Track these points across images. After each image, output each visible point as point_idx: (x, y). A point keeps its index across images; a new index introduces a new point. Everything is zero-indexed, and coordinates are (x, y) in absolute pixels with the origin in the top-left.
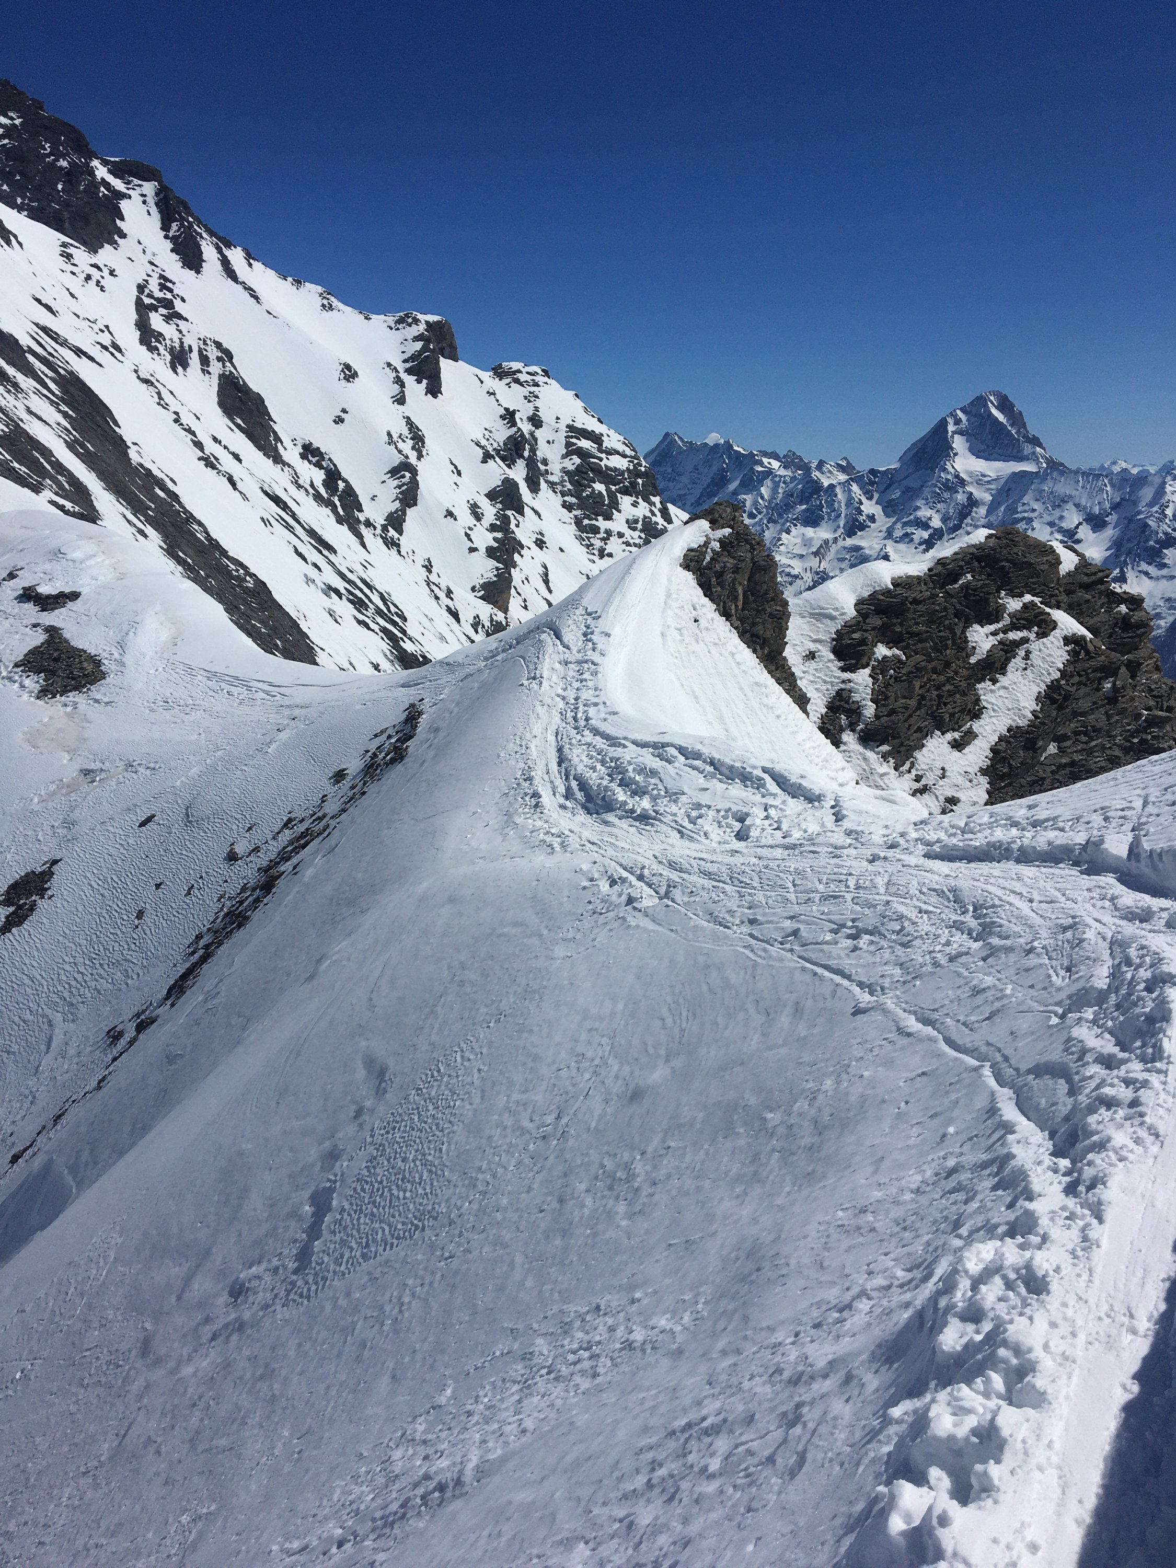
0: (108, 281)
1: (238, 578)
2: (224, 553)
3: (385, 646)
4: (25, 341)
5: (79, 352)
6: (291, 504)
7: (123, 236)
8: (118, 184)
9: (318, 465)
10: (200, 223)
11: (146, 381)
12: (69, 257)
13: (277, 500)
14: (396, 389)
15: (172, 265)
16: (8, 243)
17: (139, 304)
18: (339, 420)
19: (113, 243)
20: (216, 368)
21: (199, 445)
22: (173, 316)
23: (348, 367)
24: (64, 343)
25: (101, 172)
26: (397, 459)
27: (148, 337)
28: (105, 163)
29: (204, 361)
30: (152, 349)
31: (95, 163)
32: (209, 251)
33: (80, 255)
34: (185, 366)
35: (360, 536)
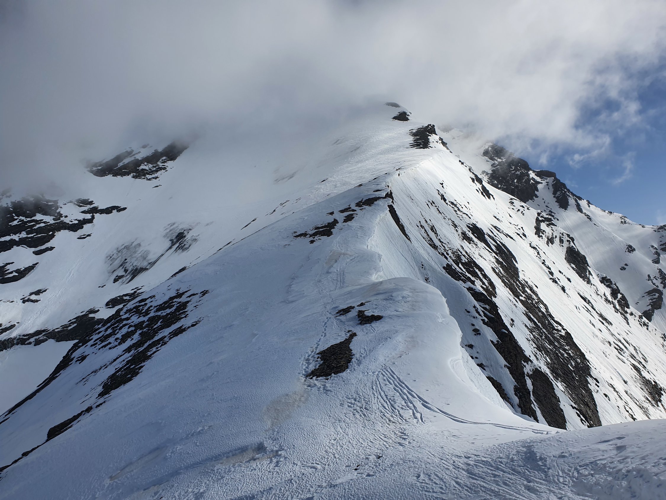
0: (526, 212)
1: (558, 330)
2: (553, 319)
4: (486, 231)
5: (507, 235)
6: (592, 301)
7: (537, 197)
8: (538, 179)
9: (608, 286)
10: (570, 192)
11: (534, 248)
12: (512, 203)
13: (584, 299)
14: (655, 257)
15: (555, 207)
16: (489, 198)
17: (537, 219)
18: (623, 269)
19: (533, 199)
20: (566, 244)
21: (551, 273)
22: (550, 224)
23: (630, 246)
24: (502, 232)
25: (532, 175)
26: (652, 287)
27: (539, 232)
28: (534, 172)
29: (561, 241)
30: (540, 236)
31: (531, 172)
32: (572, 202)
33: (518, 203)
34: (552, 243)
35: (626, 319)
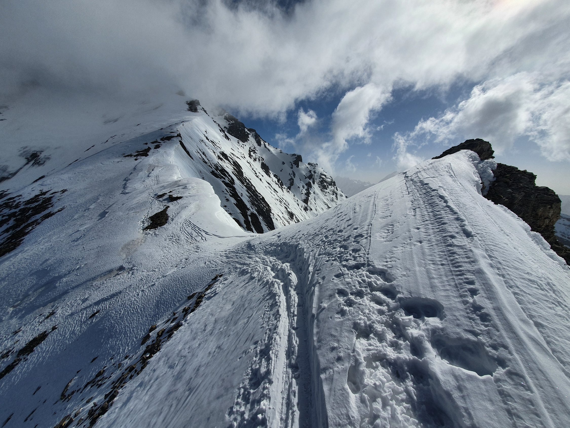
0: (245, 147)
1: (259, 196)
2: (257, 192)
3: (285, 209)
4: (228, 155)
5: (237, 157)
6: (271, 184)
7: (249, 140)
8: (249, 132)
9: (276, 178)
10: (261, 139)
11: (249, 163)
12: (239, 143)
13: (268, 183)
14: (291, 166)
15: (256, 145)
16: (229, 140)
17: (249, 150)
18: (281, 171)
19: (247, 141)
20: (261, 161)
21: (256, 174)
22: (255, 153)
23: (283, 162)
24: (235, 156)
25: (246, 130)
26: (290, 178)
27: (250, 156)
28: (247, 129)
29: (259, 160)
30: (251, 158)
31: (246, 129)
32: (262, 143)
33: (241, 143)
34: (256, 161)
35: (282, 190)
